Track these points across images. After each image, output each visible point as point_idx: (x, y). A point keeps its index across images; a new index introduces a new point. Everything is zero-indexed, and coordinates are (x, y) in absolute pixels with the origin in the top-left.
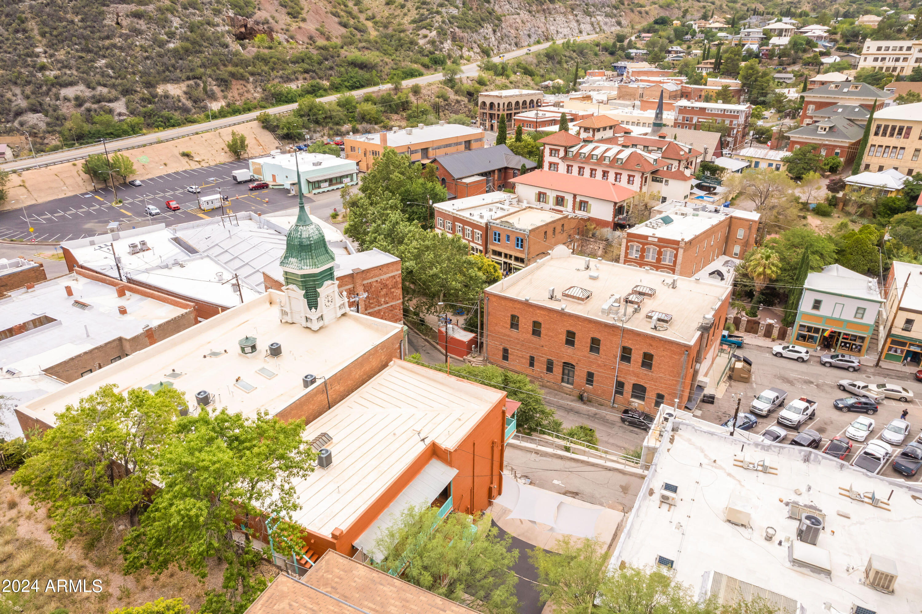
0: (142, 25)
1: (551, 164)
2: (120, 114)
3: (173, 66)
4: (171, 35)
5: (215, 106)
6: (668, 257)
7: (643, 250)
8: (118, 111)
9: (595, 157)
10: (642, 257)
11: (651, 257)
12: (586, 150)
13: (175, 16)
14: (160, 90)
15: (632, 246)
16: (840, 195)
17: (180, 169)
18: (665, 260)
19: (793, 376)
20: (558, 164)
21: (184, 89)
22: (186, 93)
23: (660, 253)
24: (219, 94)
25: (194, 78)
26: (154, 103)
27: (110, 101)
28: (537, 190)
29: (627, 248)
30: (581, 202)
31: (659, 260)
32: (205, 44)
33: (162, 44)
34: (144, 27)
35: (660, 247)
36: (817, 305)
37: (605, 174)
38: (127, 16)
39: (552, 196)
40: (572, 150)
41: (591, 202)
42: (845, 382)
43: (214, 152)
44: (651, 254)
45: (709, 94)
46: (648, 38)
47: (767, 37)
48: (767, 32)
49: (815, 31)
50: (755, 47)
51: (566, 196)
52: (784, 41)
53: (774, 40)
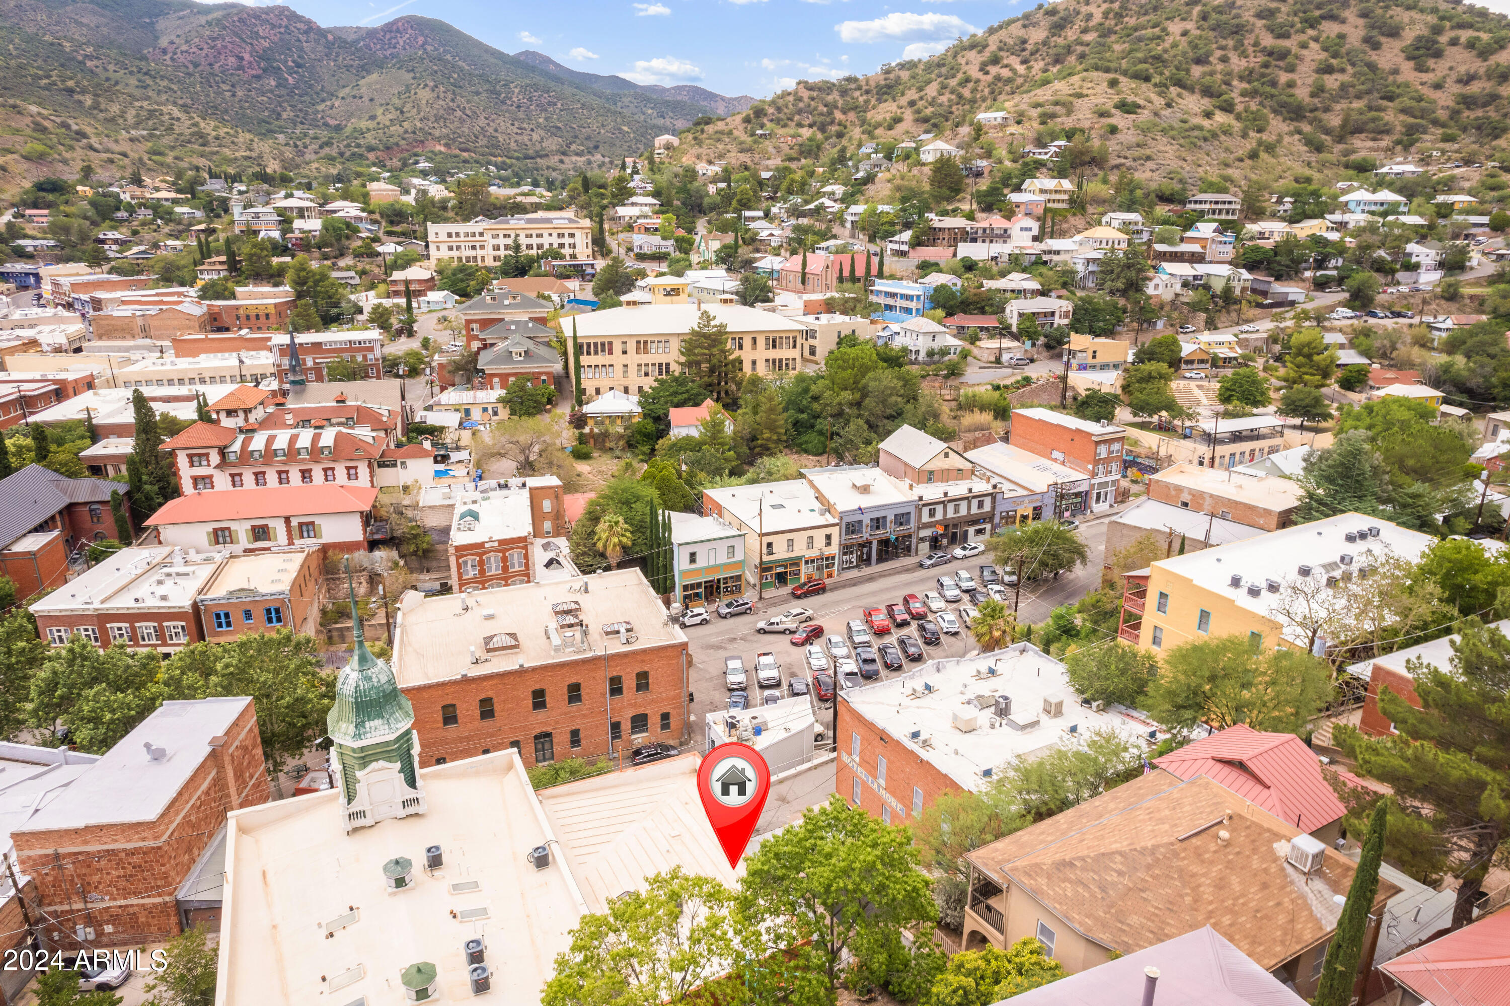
1: (196, 480)
6: (516, 562)
7: (481, 563)
9: (280, 453)
10: (482, 572)
11: (494, 568)
12: (258, 442)
15: (465, 562)
16: (587, 430)
18: (513, 566)
19: (714, 640)
20: (211, 477)
23: (504, 560)
28: (210, 527)
29: (459, 566)
30: (301, 525)
31: (505, 569)
35: (503, 552)
36: (693, 557)
37: (306, 474)
39: (242, 530)
40: (232, 449)
41: (317, 520)
42: (762, 625)
44: (493, 565)
45: (252, 313)
46: (42, 217)
47: (285, 219)
48: (281, 212)
49: (348, 210)
50: (276, 234)
51: (271, 523)
52: (314, 224)
53: (298, 224)
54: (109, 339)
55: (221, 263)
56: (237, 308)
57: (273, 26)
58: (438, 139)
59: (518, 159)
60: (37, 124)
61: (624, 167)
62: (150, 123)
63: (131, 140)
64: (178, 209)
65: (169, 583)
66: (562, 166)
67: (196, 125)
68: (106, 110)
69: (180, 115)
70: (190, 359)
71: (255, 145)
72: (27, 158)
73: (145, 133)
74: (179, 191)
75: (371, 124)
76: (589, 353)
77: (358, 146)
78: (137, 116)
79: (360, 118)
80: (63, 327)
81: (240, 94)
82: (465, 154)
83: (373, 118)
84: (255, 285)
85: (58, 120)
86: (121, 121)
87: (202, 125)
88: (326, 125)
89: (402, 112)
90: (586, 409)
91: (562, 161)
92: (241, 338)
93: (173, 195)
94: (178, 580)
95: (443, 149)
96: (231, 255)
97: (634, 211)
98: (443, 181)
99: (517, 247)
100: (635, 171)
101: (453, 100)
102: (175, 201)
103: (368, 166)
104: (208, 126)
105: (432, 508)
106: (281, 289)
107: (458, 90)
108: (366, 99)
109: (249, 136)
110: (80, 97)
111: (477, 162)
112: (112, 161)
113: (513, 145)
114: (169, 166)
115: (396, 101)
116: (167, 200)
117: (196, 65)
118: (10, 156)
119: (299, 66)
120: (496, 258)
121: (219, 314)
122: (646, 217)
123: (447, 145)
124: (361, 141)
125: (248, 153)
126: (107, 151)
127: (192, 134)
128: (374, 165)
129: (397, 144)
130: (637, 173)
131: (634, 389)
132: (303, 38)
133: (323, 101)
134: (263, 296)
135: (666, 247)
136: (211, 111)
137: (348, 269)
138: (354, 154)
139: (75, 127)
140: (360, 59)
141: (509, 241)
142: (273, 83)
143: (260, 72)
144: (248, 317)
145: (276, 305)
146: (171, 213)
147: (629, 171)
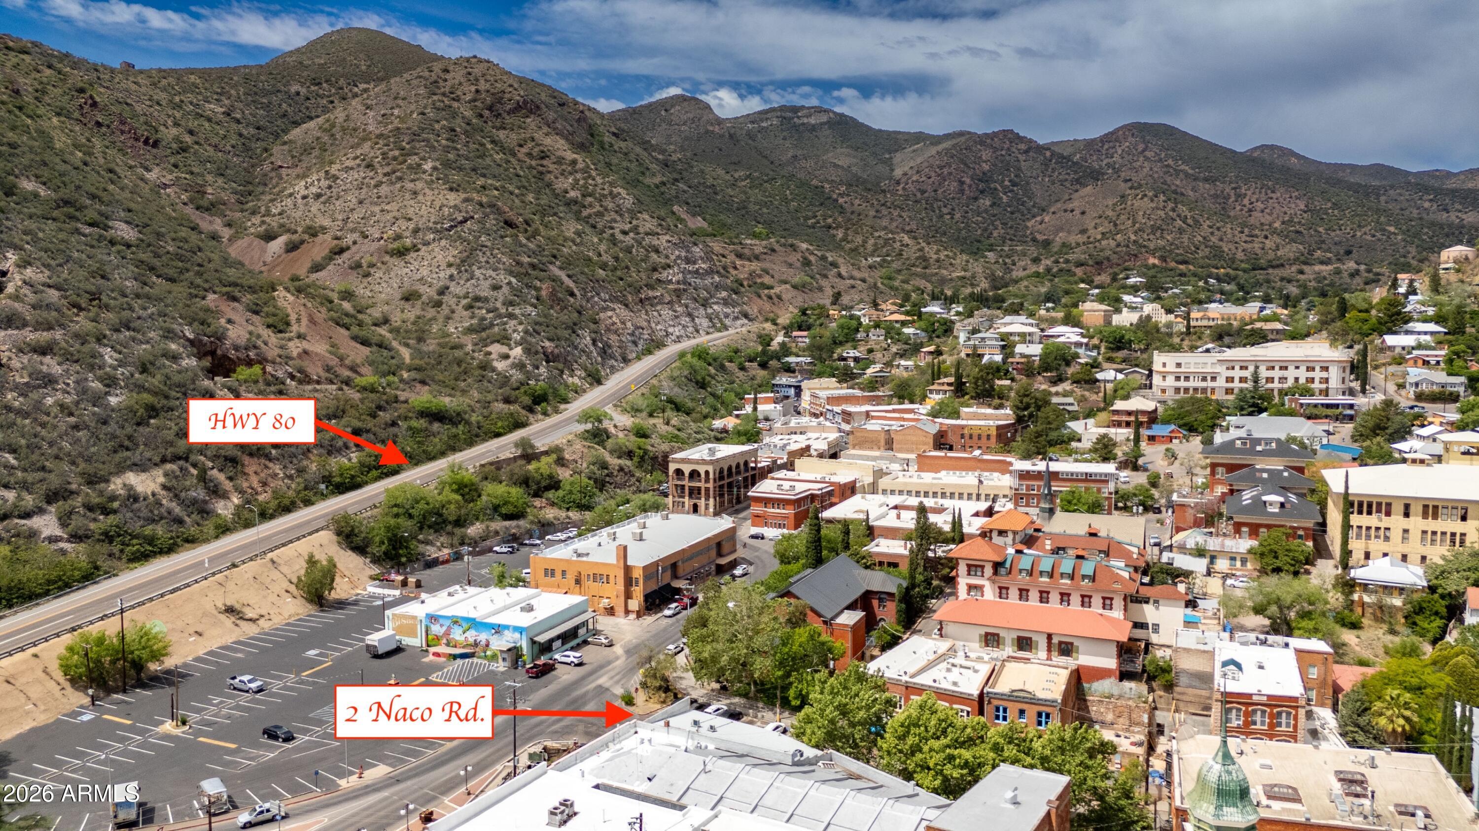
0: (51, 365)
1: (971, 587)
2: (52, 540)
3: (130, 437)
4: (110, 382)
5: (224, 509)
7: (1247, 715)
8: (46, 533)
9: (1045, 575)
10: (1247, 724)
11: (1260, 722)
12: (1026, 564)
13: (105, 345)
14: (116, 485)
15: (1231, 711)
17: (229, 640)
18: (1280, 724)
20: (982, 587)
21: (161, 480)
22: (164, 487)
23: (1272, 716)
24: (228, 485)
25: (176, 458)
26: (115, 512)
27: (27, 515)
28: (983, 631)
30: (1061, 644)
31: (1272, 726)
32: (173, 393)
33: (97, 400)
34: (57, 370)
35: (1271, 707)
37: (1064, 598)
38: (21, 351)
39: (1009, 637)
40: (1005, 565)
41: (1077, 642)
43: (274, 598)
45: (975, 433)
46: (803, 338)
47: (1007, 345)
48: (1004, 337)
49: (1068, 335)
50: (998, 358)
51: (1035, 638)
52: (1035, 350)
53: (1020, 349)
54: (860, 449)
55: (949, 384)
56: (963, 427)
57: (995, 149)
58: (1153, 253)
59: (1245, 271)
60: (805, 258)
61: (1395, 285)
62: (885, 250)
63: (870, 267)
64: (907, 330)
65: (956, 670)
66: (1301, 277)
67: (921, 250)
68: (852, 241)
69: (909, 242)
70: (933, 475)
71: (970, 266)
72: (795, 287)
73: (878, 259)
74: (907, 313)
75: (1081, 239)
76: (1360, 512)
77: (1067, 261)
78: (875, 244)
79: (1069, 232)
80: (824, 435)
81: (958, 216)
82: (1182, 267)
83: (1083, 231)
84: (979, 405)
85: (819, 254)
86: (862, 249)
87: (927, 249)
88: (1034, 240)
89: (1115, 225)
90: (1353, 573)
91: (1301, 272)
92: (975, 459)
93: (902, 318)
94: (962, 670)
95: (1156, 261)
96: (959, 377)
97: (1408, 340)
98: (1158, 298)
99: (1256, 380)
100: (1412, 291)
101: (1173, 210)
102: (904, 323)
103: (1076, 283)
104: (931, 251)
105: (1187, 650)
106: (1002, 411)
107: (1180, 198)
108: (1077, 212)
109: (965, 257)
110: (835, 232)
111: (1195, 275)
112: (853, 287)
113: (1240, 255)
114: (897, 289)
115: (1110, 213)
116: (897, 322)
117: (923, 192)
118: (784, 286)
119: (1014, 184)
120: (1229, 391)
121: (946, 432)
122: (1427, 347)
123: (1163, 259)
124: (1070, 257)
125: (963, 273)
126: (852, 278)
127: (917, 258)
128: (1083, 281)
129: (1108, 259)
130: (1414, 293)
131: (1414, 557)
132: (1022, 158)
133: (1034, 217)
134: (986, 417)
135: (1453, 385)
136: (934, 234)
137: (1065, 394)
138: (1061, 270)
139: (830, 259)
140: (1076, 172)
141: (1247, 374)
142: (988, 203)
143: (977, 194)
144: (971, 437)
145: (999, 428)
146: (899, 333)
147: (1402, 290)
